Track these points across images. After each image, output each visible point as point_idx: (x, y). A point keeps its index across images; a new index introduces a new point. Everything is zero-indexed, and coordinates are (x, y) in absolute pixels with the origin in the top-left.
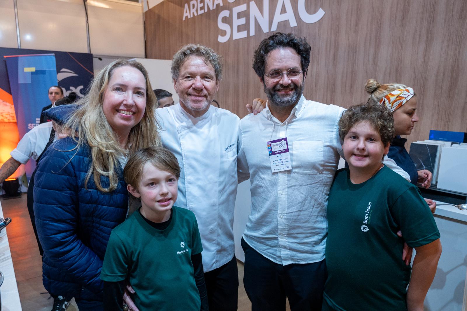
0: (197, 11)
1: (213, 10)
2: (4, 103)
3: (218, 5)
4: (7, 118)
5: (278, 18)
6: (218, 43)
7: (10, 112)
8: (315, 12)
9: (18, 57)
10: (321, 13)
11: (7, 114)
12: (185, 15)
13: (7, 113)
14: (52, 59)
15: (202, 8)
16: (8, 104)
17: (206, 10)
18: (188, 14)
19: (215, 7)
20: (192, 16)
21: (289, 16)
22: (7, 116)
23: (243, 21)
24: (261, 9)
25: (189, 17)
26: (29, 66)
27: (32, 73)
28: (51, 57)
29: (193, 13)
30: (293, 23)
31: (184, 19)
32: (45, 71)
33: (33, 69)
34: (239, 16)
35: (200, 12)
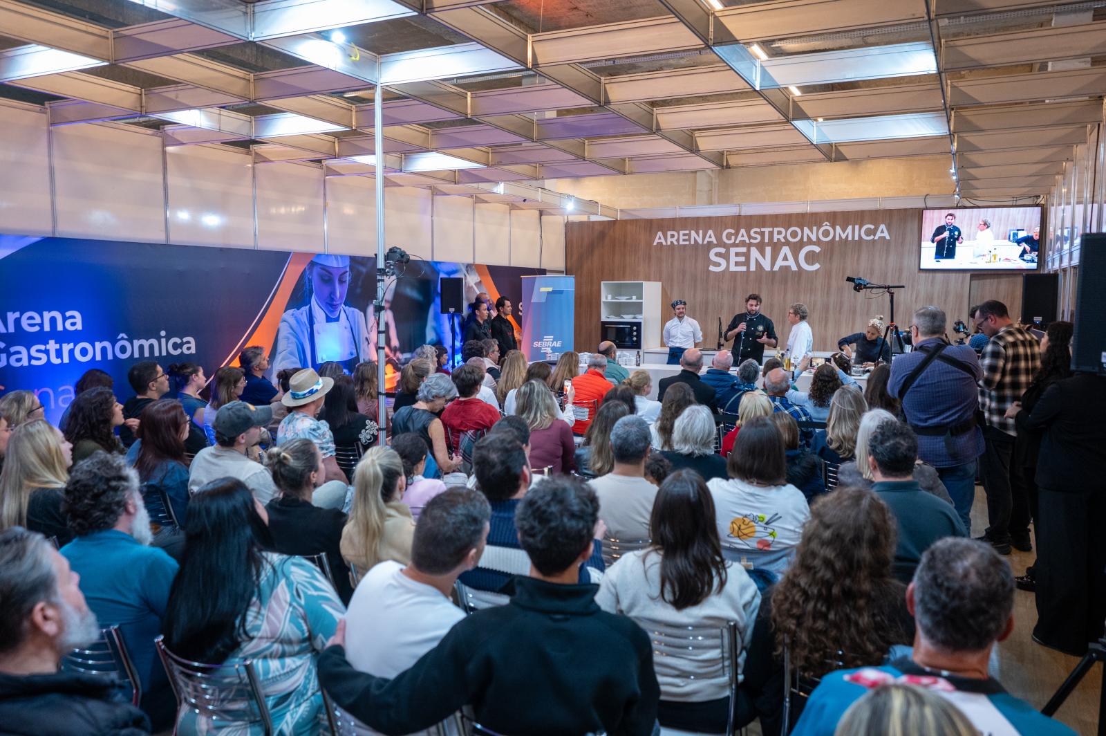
0: (678, 240)
1: (703, 244)
3: (709, 243)
5: (780, 263)
6: (709, 271)
8: (813, 264)
9: (536, 277)
10: (817, 266)
12: (657, 241)
15: (684, 240)
17: (692, 243)
18: (663, 240)
19: (705, 242)
20: (669, 243)
21: (791, 262)
23: (742, 259)
24: (763, 254)
25: (664, 243)
26: (546, 286)
27: (549, 293)
29: (672, 242)
30: (794, 268)
31: (655, 244)
32: (563, 290)
33: (550, 289)
34: (737, 254)
35: (682, 243)
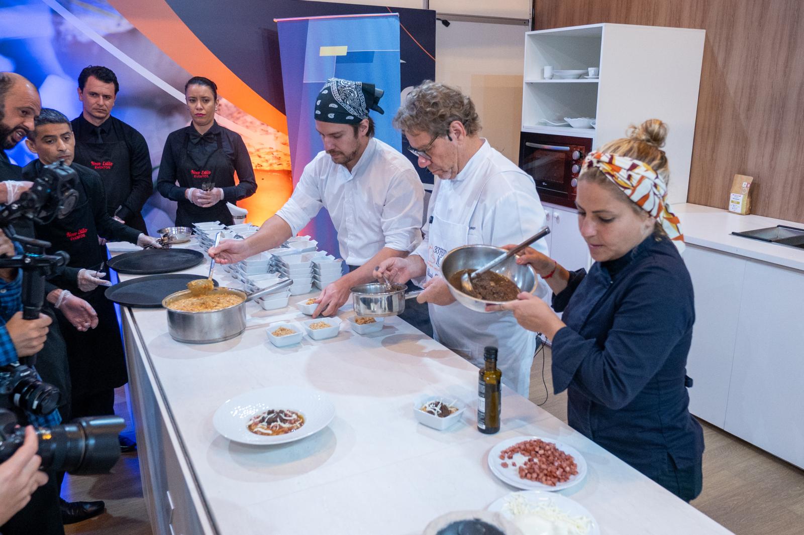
2: (264, 127)
4: (267, 161)
7: (274, 150)
9: (308, 20)
11: (268, 153)
13: (268, 150)
14: (394, 24)
16: (271, 130)
22: (267, 157)
26: (333, 43)
27: (339, 59)
28: (390, 19)
32: (374, 52)
33: (342, 51)
